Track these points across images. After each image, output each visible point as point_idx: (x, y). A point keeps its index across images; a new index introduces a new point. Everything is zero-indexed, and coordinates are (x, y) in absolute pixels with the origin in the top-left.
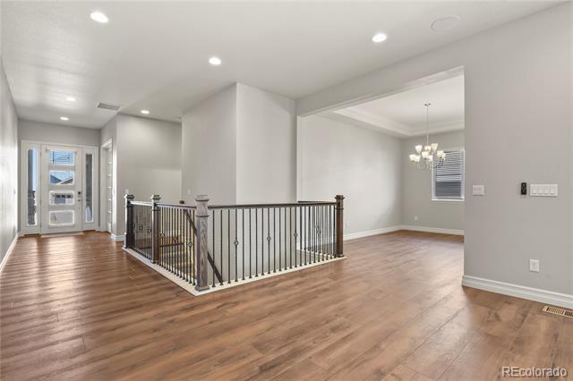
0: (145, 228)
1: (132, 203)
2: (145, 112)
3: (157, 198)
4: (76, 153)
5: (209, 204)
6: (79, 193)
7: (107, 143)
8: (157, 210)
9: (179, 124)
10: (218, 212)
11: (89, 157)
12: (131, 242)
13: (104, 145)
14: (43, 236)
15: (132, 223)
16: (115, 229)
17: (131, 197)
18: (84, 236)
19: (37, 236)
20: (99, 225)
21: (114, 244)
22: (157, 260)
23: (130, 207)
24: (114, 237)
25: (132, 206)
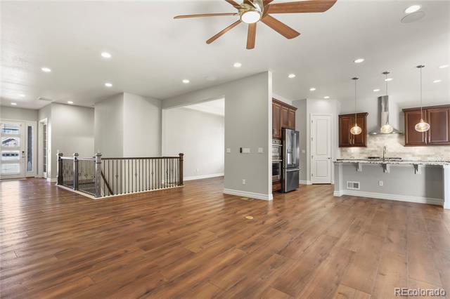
0: (70, 172)
1: (62, 158)
2: (70, 102)
3: (76, 155)
4: (21, 125)
5: (102, 157)
7: (44, 120)
8: (77, 161)
9: (94, 108)
10: (107, 161)
11: (30, 128)
12: (61, 181)
13: (41, 121)
15: (62, 170)
16: (50, 175)
17: (61, 155)
18: (26, 180)
20: (37, 173)
21: (50, 184)
22: (77, 188)
23: (61, 161)
24: (49, 180)
25: (62, 160)
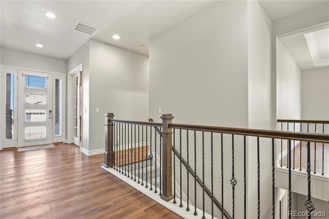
2: (116, 37)
6: (50, 111)
7: (76, 70)
11: (57, 82)
12: (111, 160)
13: (72, 72)
14: (19, 150)
15: (112, 141)
16: (86, 144)
17: (111, 116)
19: (14, 149)
20: (66, 138)
23: (111, 125)
24: (86, 152)
